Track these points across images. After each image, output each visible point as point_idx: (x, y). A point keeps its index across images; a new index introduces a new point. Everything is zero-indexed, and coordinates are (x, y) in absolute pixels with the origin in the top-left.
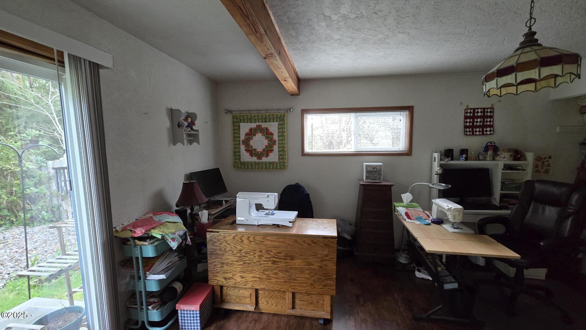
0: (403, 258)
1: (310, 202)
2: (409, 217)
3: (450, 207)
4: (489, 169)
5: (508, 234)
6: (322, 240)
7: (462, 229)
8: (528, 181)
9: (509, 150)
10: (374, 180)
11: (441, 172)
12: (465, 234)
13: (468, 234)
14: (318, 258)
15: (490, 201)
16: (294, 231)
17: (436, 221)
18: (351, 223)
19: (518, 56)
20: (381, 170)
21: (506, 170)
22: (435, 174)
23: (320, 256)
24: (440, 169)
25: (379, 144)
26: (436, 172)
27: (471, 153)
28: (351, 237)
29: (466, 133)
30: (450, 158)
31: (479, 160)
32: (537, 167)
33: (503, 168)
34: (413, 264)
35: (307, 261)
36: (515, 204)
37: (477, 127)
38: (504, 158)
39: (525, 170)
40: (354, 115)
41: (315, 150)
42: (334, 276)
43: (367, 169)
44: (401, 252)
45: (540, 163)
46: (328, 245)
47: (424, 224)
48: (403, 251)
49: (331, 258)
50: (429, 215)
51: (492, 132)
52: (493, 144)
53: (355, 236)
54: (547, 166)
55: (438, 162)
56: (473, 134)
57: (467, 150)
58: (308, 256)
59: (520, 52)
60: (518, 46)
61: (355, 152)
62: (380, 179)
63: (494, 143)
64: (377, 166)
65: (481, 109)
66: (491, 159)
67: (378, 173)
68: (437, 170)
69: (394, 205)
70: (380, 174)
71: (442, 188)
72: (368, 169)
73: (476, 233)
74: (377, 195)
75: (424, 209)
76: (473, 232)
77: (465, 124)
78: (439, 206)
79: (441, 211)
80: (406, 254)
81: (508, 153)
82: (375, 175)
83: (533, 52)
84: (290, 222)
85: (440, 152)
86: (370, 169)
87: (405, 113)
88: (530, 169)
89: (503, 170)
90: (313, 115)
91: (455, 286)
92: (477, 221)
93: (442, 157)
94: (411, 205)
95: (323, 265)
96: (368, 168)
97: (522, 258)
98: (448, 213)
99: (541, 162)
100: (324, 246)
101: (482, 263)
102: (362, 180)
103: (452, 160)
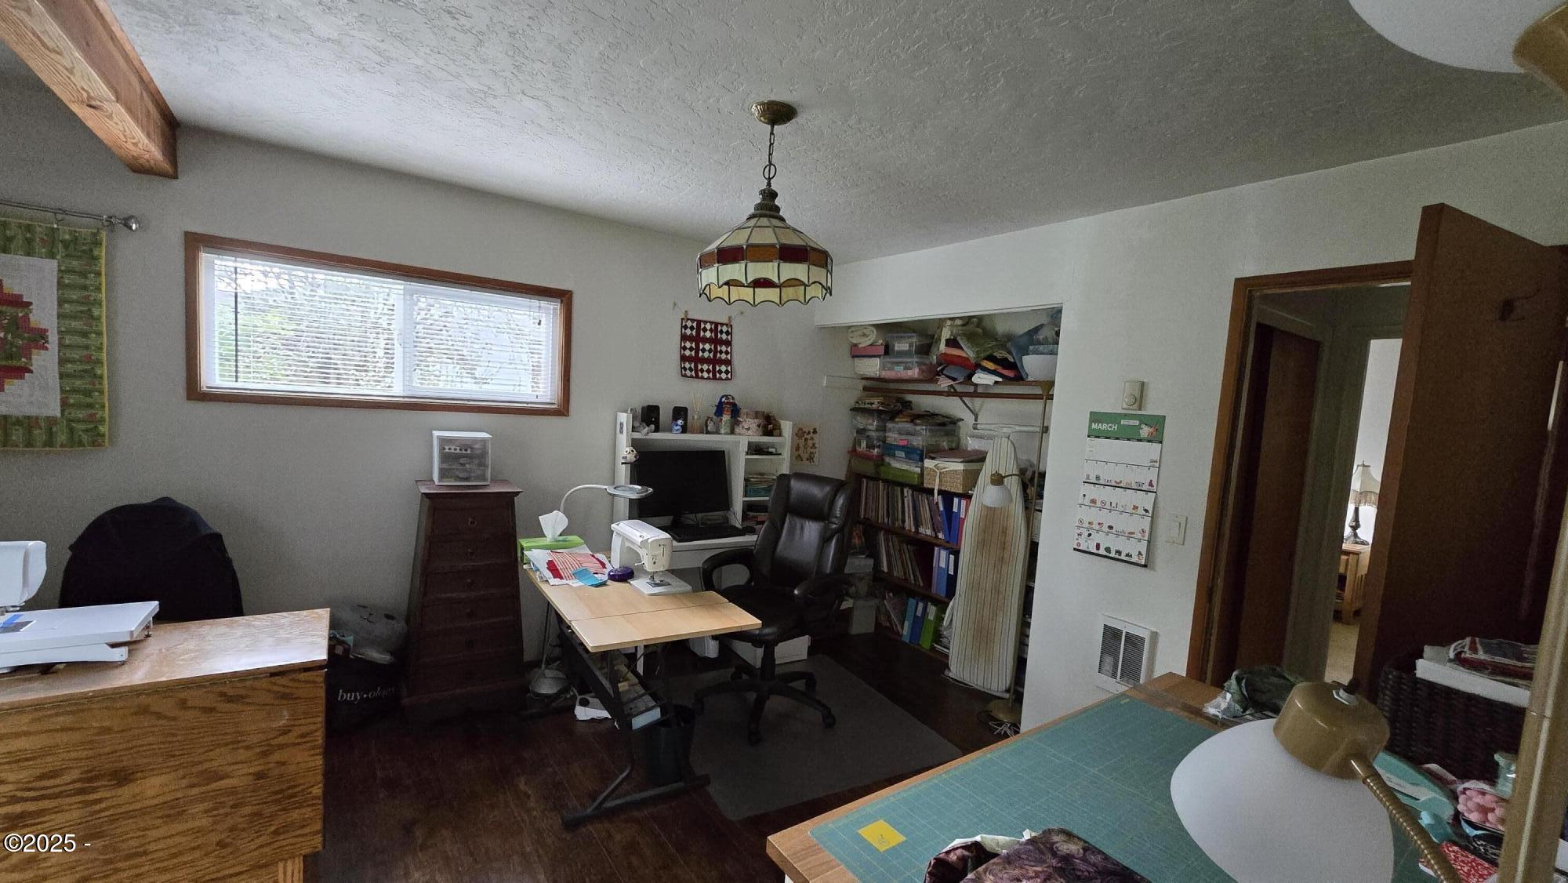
0: (547, 681)
1: (227, 563)
2: (556, 574)
3: (645, 538)
4: (724, 451)
5: (753, 584)
6: (264, 683)
7: (669, 584)
8: (783, 476)
9: (757, 415)
10: (467, 479)
11: (634, 459)
12: (673, 595)
13: (680, 593)
14: (247, 748)
15: (727, 520)
16: (139, 675)
17: (618, 575)
18: (391, 614)
19: (750, 229)
20: (485, 452)
21: (751, 454)
22: (623, 463)
23: (255, 739)
24: (633, 451)
25: (492, 379)
26: (623, 458)
27: (694, 417)
28: (392, 654)
29: (683, 372)
30: (653, 427)
31: (708, 433)
32: (798, 448)
33: (746, 449)
34: (572, 691)
35: (194, 770)
36: (762, 523)
37: (704, 361)
38: (748, 429)
39: (780, 454)
40: (402, 287)
41: (249, 383)
42: (317, 791)
43: (445, 449)
44: (543, 666)
45: (802, 442)
46: (292, 695)
47: (592, 585)
48: (548, 663)
49: (303, 736)
50: (605, 561)
51: (729, 376)
52: (731, 401)
53: (405, 651)
54: (811, 448)
55: (627, 436)
56: (697, 376)
57: (685, 409)
58: (203, 753)
59: (753, 222)
60: (752, 211)
61: (404, 397)
62: (483, 478)
63: (733, 398)
64: (475, 441)
65: (711, 323)
66: (728, 430)
67: (476, 461)
68: (625, 454)
69: (521, 545)
70: (482, 464)
71: (634, 496)
72: (447, 450)
73: (695, 590)
74: (472, 523)
75: (595, 549)
76: (689, 588)
77: (682, 351)
78: (625, 539)
79: (631, 552)
80: (556, 669)
81: (755, 420)
82: (467, 466)
83: (770, 229)
84: (113, 646)
85: (631, 410)
86: (453, 449)
87: (552, 307)
88: (786, 453)
89: (747, 453)
90: (238, 259)
91: (655, 714)
92: (699, 564)
93: (637, 424)
94: (563, 541)
95: (271, 765)
96: (447, 448)
97: (764, 625)
98: (642, 552)
99: (803, 439)
100: (277, 702)
101: (712, 650)
102: (430, 481)
103: (657, 430)
